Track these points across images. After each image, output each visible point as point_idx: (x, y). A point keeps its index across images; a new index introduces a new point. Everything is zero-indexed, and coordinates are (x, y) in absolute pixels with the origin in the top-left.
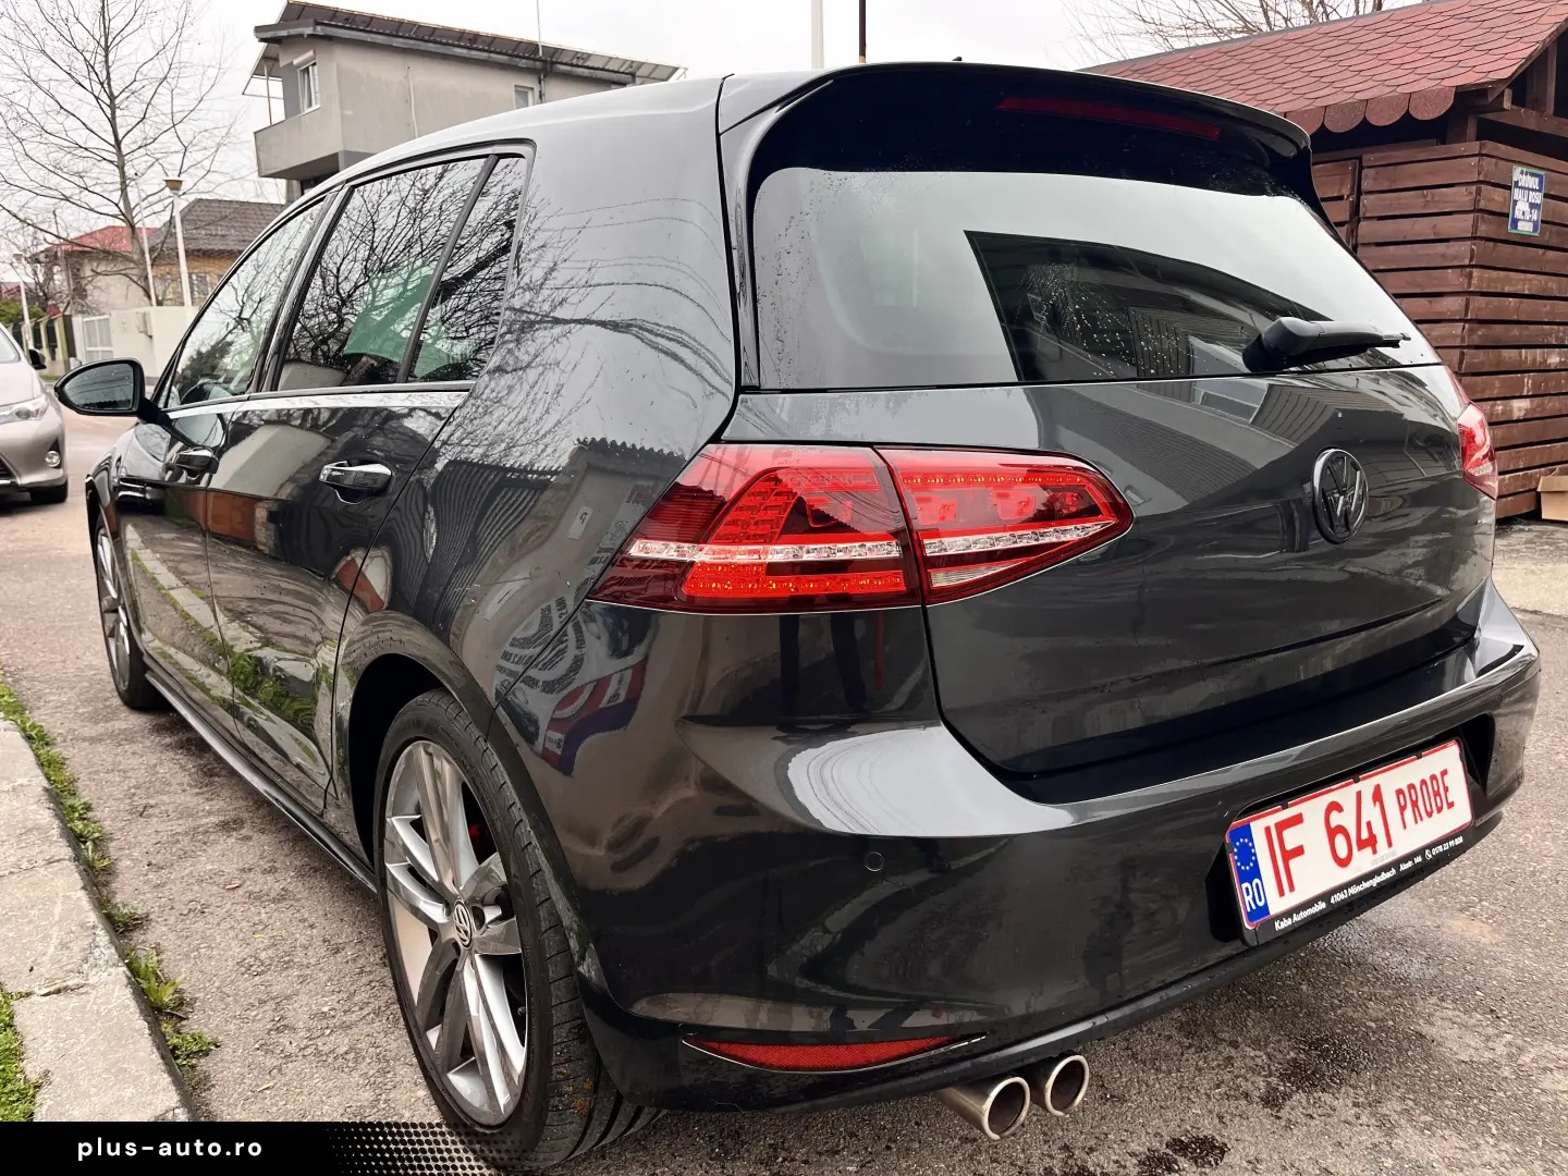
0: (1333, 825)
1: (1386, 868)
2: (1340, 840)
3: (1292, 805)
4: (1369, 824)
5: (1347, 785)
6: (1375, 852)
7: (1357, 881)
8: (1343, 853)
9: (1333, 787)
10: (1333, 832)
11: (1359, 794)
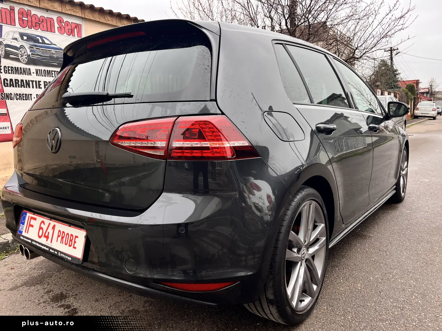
0: (41, 226)
1: (47, 247)
2: (41, 231)
3: (35, 215)
4: (49, 233)
5: (48, 219)
6: (47, 241)
7: (39, 243)
8: (40, 235)
9: (45, 218)
10: (41, 228)
11: (50, 224)
